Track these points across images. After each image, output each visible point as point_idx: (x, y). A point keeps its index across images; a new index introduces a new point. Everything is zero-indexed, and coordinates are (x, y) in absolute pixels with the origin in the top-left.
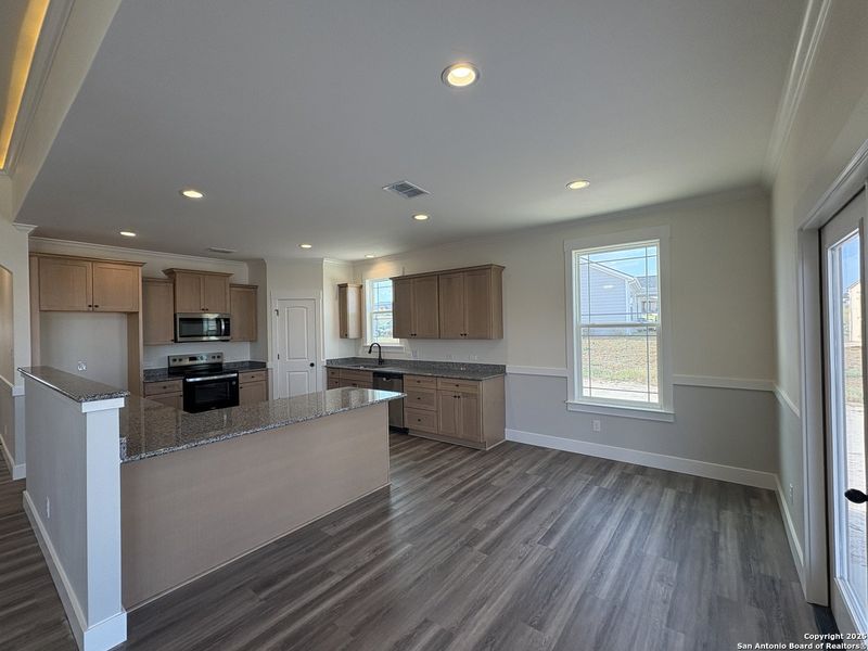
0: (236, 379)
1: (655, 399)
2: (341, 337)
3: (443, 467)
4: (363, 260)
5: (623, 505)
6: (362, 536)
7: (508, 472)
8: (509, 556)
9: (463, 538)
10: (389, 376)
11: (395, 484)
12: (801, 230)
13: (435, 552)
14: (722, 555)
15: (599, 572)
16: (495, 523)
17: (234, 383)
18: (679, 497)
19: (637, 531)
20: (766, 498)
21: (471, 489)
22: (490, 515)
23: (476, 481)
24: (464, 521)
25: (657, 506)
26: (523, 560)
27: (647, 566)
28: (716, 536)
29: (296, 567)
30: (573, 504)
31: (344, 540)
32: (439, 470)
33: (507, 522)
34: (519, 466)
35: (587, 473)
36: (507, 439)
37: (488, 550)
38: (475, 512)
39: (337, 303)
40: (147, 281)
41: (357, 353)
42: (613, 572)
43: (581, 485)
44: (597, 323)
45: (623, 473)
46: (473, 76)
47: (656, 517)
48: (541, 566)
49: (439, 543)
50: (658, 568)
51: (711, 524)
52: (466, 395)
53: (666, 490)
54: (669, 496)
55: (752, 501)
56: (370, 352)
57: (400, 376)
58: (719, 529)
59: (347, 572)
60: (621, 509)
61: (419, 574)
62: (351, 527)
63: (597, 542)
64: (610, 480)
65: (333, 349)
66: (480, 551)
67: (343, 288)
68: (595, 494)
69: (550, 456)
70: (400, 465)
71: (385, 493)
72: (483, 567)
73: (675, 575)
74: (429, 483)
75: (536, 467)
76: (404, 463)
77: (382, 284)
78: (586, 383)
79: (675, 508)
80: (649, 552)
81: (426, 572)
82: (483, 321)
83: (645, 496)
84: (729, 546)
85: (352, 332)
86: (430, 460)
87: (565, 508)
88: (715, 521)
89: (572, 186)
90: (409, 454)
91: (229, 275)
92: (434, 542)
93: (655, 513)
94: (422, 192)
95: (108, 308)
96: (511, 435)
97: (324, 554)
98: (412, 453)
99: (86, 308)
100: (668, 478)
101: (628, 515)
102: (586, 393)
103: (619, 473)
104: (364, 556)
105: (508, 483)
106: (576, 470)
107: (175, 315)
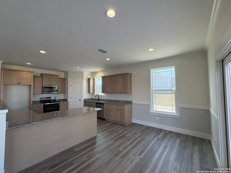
0: (59, 104)
1: (174, 111)
2: (88, 93)
3: (113, 130)
4: (94, 72)
5: (164, 143)
6: (86, 151)
7: (131, 132)
8: (128, 160)
9: (115, 153)
10: (100, 103)
11: (99, 135)
12: (217, 61)
13: (106, 158)
14: (194, 161)
15: (155, 166)
16: (125, 148)
17: (58, 105)
18: (181, 141)
19: (168, 152)
20: (207, 142)
21: (120, 137)
22: (124, 145)
23: (122, 135)
24: (116, 147)
25: (174, 144)
26: (132, 161)
27: (170, 164)
28: (192, 154)
29: (64, 161)
30: (149, 142)
31: (80, 153)
32: (112, 131)
33: (129, 148)
34: (135, 130)
35: (154, 133)
36: (133, 122)
37: (122, 157)
38: (120, 145)
39: (87, 83)
40: (34, 77)
41: (93, 97)
42: (159, 166)
43: (152, 137)
44: (158, 89)
45: (165, 133)
46: (115, 14)
47: (174, 148)
48: (138, 163)
49: (108, 154)
50: (174, 165)
51: (191, 150)
52: (120, 109)
53: (177, 138)
54: (178, 140)
55: (203, 143)
56: (96, 97)
57: (103, 104)
58: (193, 152)
59: (78, 164)
60: (163, 145)
61: (99, 165)
62: (83, 149)
63: (155, 156)
64: (161, 135)
65: (86, 96)
66: (119, 157)
67: (89, 79)
68: (156, 140)
69: (144, 128)
70: (101, 129)
71: (95, 138)
72: (120, 163)
73: (179, 167)
74: (108, 135)
75: (140, 131)
76: (103, 128)
77: (99, 78)
78: (155, 106)
79: (180, 145)
80: (171, 159)
81: (102, 164)
82: (126, 89)
83: (171, 140)
84: (196, 158)
85: (91, 91)
86: (110, 128)
87: (147, 144)
88: (192, 150)
89: (149, 50)
90: (104, 126)
91: (58, 75)
92: (106, 154)
93: (173, 146)
94: (106, 52)
95: (23, 84)
96: (134, 121)
97: (72, 157)
98: (105, 126)
99: (17, 84)
100: (178, 135)
101: (166, 147)
102: (155, 109)
103: (164, 133)
104: (84, 158)
105: (131, 135)
106: (151, 132)
107: (42, 86)
